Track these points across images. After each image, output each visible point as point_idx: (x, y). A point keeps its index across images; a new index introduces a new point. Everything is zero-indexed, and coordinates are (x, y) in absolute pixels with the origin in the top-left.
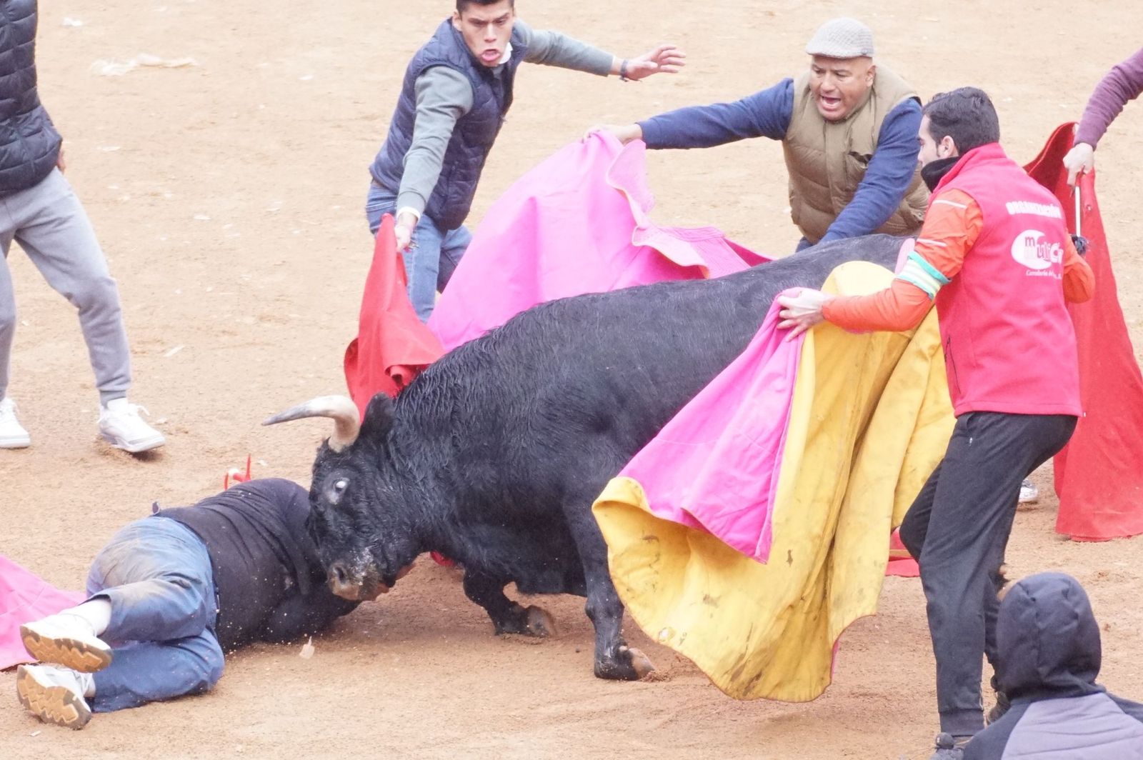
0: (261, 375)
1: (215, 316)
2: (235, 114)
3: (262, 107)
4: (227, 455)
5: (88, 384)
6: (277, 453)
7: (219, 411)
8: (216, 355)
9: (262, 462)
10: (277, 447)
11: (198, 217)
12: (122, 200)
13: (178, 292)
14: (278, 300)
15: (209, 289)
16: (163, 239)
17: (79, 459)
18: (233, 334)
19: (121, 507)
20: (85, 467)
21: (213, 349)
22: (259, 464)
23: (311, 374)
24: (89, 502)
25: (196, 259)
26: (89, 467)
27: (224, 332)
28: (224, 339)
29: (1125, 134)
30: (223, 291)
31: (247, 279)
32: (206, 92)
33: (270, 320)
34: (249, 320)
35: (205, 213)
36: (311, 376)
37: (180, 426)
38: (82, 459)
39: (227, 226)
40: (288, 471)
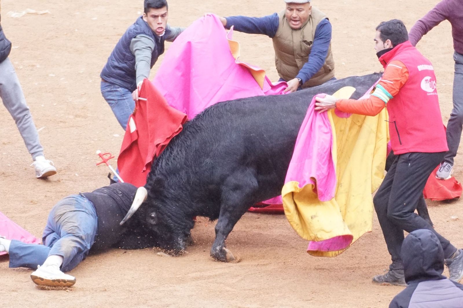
0: (76, 139)
1: (57, 115)
2: (65, 33)
3: (76, 30)
4: (62, 171)
5: (6, 143)
6: (82, 171)
7: (59, 154)
8: (58, 131)
9: (76, 174)
10: (82, 168)
11: (51, 75)
12: (19, 68)
13: (43, 105)
14: (83, 109)
15: (55, 104)
16: (36, 84)
17: (2, 173)
18: (65, 122)
19: (19, 192)
20: (4, 176)
21: (57, 128)
22: (75, 175)
23: (96, 138)
24: (6, 191)
25: (50, 92)
26: (6, 176)
27: (61, 121)
28: (61, 124)
29: (426, 42)
30: (60, 105)
31: (70, 100)
32: (53, 24)
33: (80, 117)
34: (71, 117)
35: (53, 73)
36: (96, 139)
38: (3, 173)
39: (62, 79)
40: (87, 178)
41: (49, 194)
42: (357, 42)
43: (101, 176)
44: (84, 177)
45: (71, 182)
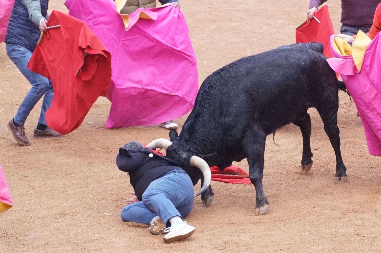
1: (14, 100)
4: (18, 146)
6: (35, 145)
8: (14, 112)
11: (8, 66)
13: (2, 92)
15: (12, 91)
21: (13, 110)
22: (29, 148)
25: (7, 80)
27: (17, 105)
30: (16, 91)
31: (24, 87)
35: (10, 65)
37: (2, 136)
40: (39, 151)
41: (7, 165)
42: (260, 37)
43: (50, 149)
44: (36, 150)
45: (26, 154)
